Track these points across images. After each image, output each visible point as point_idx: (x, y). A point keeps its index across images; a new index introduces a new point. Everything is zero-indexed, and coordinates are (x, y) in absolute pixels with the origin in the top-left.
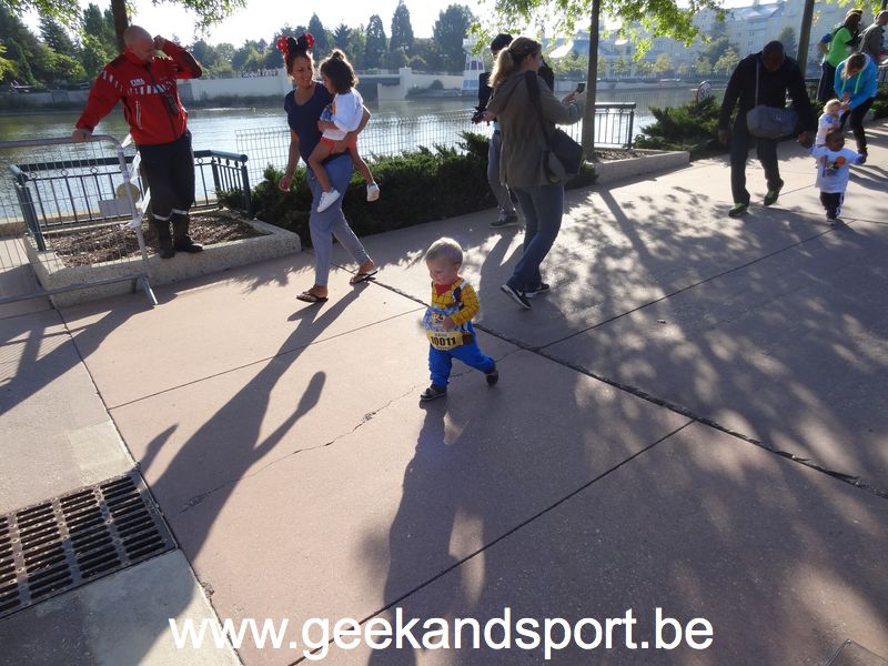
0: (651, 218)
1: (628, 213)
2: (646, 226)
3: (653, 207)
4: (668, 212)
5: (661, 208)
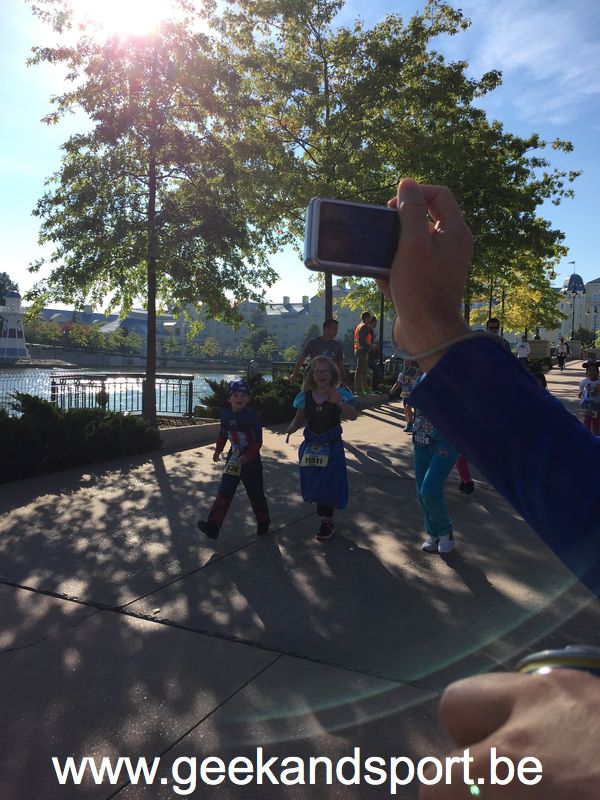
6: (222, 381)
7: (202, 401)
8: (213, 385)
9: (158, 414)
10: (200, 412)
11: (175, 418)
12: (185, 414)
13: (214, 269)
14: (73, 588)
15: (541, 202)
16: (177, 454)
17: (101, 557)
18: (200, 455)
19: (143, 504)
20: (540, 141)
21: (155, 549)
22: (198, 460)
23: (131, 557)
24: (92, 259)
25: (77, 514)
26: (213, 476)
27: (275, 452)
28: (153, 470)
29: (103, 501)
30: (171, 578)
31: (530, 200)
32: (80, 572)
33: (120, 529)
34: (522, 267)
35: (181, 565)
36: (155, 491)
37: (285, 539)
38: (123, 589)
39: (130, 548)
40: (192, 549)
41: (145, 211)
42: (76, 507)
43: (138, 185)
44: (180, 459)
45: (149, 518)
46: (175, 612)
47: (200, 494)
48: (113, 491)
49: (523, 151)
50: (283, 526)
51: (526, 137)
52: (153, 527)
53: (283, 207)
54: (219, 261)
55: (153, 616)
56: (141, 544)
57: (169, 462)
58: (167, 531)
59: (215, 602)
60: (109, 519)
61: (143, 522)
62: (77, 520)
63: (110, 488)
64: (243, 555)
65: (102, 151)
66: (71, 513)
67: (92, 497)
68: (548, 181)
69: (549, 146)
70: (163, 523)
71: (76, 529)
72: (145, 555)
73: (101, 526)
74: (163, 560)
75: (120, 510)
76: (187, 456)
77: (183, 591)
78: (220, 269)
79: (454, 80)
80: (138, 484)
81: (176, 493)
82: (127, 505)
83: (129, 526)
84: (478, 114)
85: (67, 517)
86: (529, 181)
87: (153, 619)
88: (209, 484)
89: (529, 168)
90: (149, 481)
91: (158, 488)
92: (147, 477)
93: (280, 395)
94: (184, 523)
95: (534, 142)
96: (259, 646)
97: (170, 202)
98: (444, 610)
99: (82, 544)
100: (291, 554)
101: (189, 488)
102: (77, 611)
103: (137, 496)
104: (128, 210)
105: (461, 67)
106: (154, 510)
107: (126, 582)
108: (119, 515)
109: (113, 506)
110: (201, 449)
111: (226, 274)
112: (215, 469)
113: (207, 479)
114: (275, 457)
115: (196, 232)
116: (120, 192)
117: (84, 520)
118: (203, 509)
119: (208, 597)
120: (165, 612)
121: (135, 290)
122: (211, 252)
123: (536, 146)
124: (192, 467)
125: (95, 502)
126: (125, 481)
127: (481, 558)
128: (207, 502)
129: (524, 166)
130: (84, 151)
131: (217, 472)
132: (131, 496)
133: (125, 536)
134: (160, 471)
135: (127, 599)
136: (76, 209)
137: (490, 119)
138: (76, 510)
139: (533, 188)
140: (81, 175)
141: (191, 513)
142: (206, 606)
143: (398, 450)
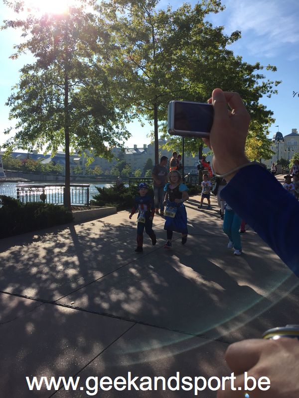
6: (104, 188)
7: (94, 198)
8: (99, 189)
9: (72, 204)
10: (93, 203)
11: (80, 206)
12: (86, 204)
13: (99, 131)
14: (30, 293)
15: (261, 96)
16: (82, 224)
17: (44, 277)
18: (93, 224)
19: (65, 249)
20: (260, 66)
21: (71, 272)
22: (92, 227)
23: (59, 276)
24: (36, 127)
25: (31, 255)
26: (100, 235)
27: (131, 222)
28: (70, 232)
29: (45, 248)
30: (79, 287)
31: (256, 96)
32: (34, 284)
33: (53, 262)
34: (253, 129)
35: (84, 280)
36: (71, 243)
37: (137, 266)
38: (55, 292)
39: (58, 272)
40: (90, 272)
41: (63, 102)
42: (31, 252)
43: (59, 90)
44: (83, 226)
45: (68, 256)
46: (82, 303)
47: (93, 244)
48: (50, 243)
49: (252, 71)
50: (135, 259)
51: (253, 64)
52: (70, 261)
53: (132, 100)
54: (101, 128)
55: (71, 305)
56: (64, 270)
57: (78, 228)
58: (77, 263)
59: (102, 298)
60: (48, 257)
61: (65, 259)
62: (32, 258)
63: (48, 242)
64: (116, 274)
65: (40, 73)
66: (28, 255)
67: (39, 246)
68: (264, 86)
69: (265, 69)
70: (75, 259)
71: (31, 263)
72: (66, 275)
73: (44, 261)
74: (75, 277)
75: (53, 253)
76: (87, 225)
77: (86, 292)
78: (102, 131)
79: (217, 36)
80: (62, 240)
81: (81, 244)
82: (57, 250)
83: (58, 261)
84: (229, 53)
85: (26, 257)
86: (255, 86)
87: (71, 307)
88: (98, 239)
89: (255, 79)
90: (68, 238)
91: (72, 241)
92: (67, 236)
93: (133, 194)
94: (86, 259)
95: (257, 67)
96: (124, 319)
97: (75, 98)
98: (216, 299)
99: (34, 270)
100: (140, 273)
101: (88, 241)
102: (32, 304)
103: (62, 245)
104: (54, 102)
105: (220, 29)
106: (70, 252)
107: (56, 289)
108: (52, 256)
109: (49, 251)
110: (94, 222)
111: (104, 134)
112: (101, 231)
113: (97, 237)
114: (131, 225)
115: (89, 113)
116: (50, 93)
117: (35, 259)
118: (95, 252)
119: (98, 295)
120: (77, 303)
121: (58, 142)
122: (97, 123)
123: (258, 69)
124: (89, 230)
125: (41, 249)
126: (55, 238)
127: (234, 273)
128: (97, 248)
129: (253, 79)
130: (31, 72)
131: (102, 233)
132: (58, 245)
133: (56, 266)
134: (73, 234)
135: (57, 297)
136: (28, 102)
137: (235, 55)
138: (31, 253)
139: (258, 89)
140: (30, 85)
141: (89, 254)
142: (97, 300)
143: (193, 221)
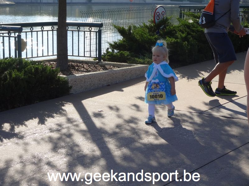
0: (118, 126)
1: (97, 122)
2: (114, 135)
3: (119, 116)
4: (133, 120)
5: (127, 117)
7: (111, 45)
8: (122, 31)
10: (111, 57)
11: (87, 63)
93: (185, 39)
